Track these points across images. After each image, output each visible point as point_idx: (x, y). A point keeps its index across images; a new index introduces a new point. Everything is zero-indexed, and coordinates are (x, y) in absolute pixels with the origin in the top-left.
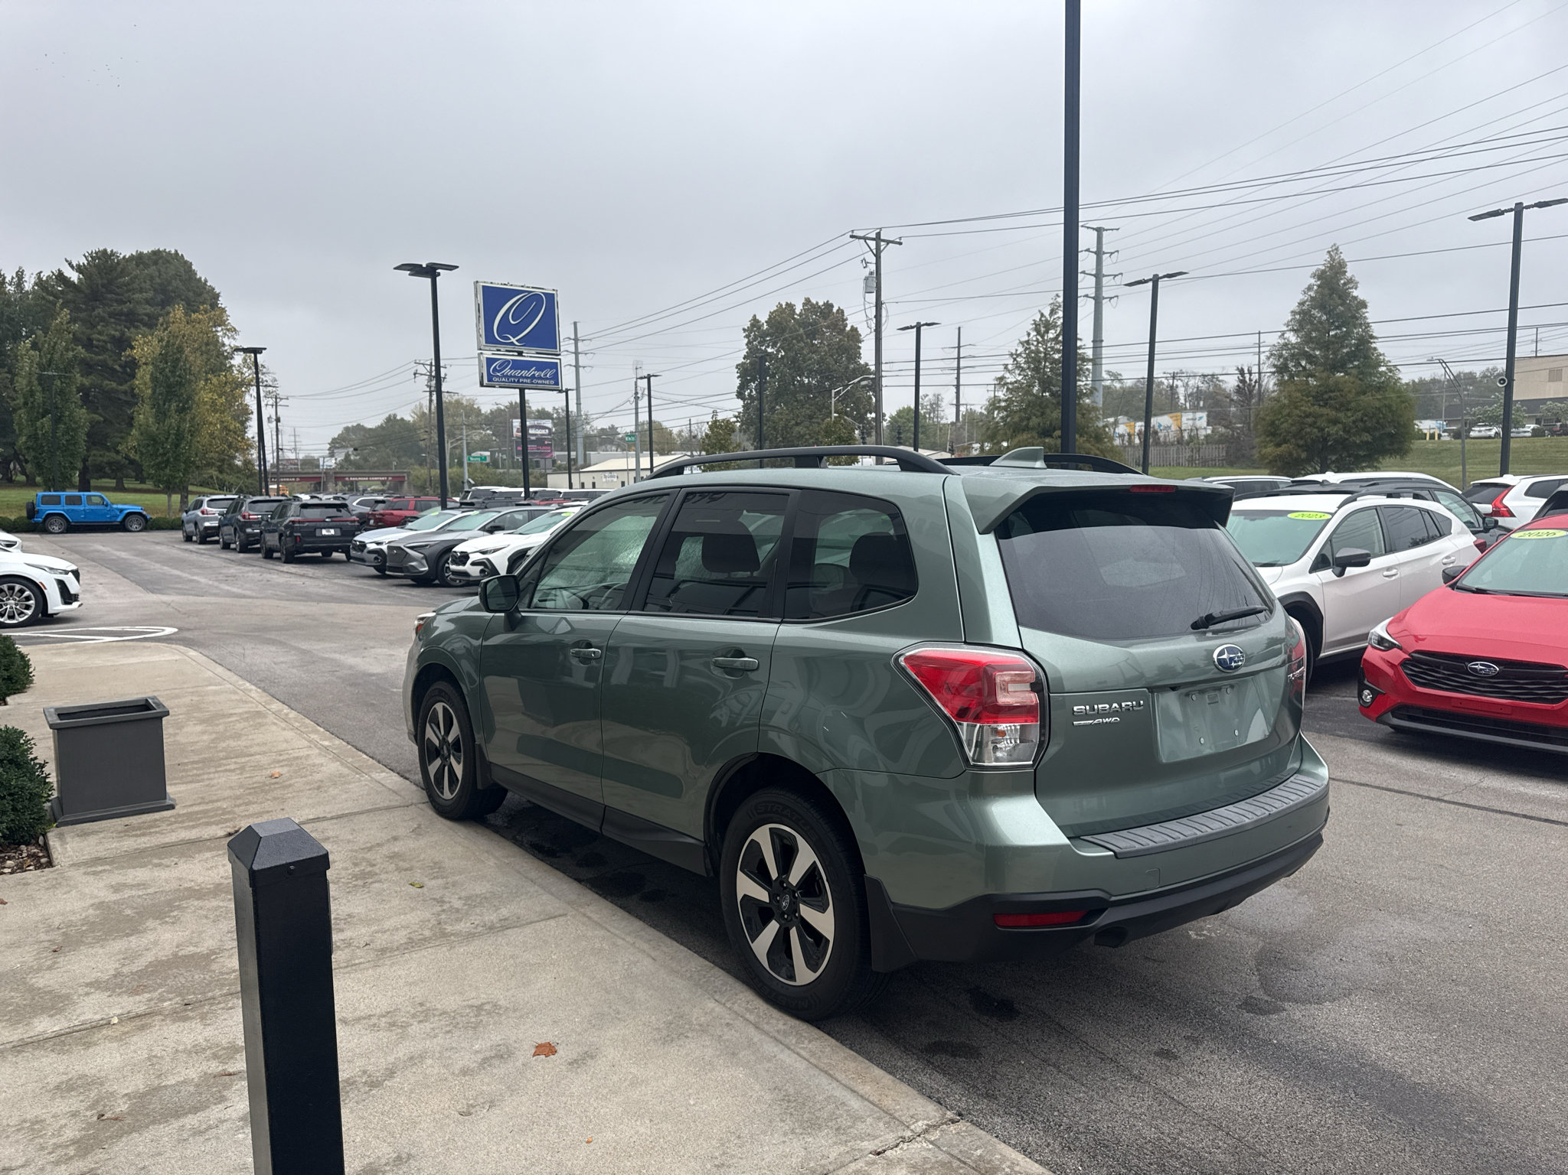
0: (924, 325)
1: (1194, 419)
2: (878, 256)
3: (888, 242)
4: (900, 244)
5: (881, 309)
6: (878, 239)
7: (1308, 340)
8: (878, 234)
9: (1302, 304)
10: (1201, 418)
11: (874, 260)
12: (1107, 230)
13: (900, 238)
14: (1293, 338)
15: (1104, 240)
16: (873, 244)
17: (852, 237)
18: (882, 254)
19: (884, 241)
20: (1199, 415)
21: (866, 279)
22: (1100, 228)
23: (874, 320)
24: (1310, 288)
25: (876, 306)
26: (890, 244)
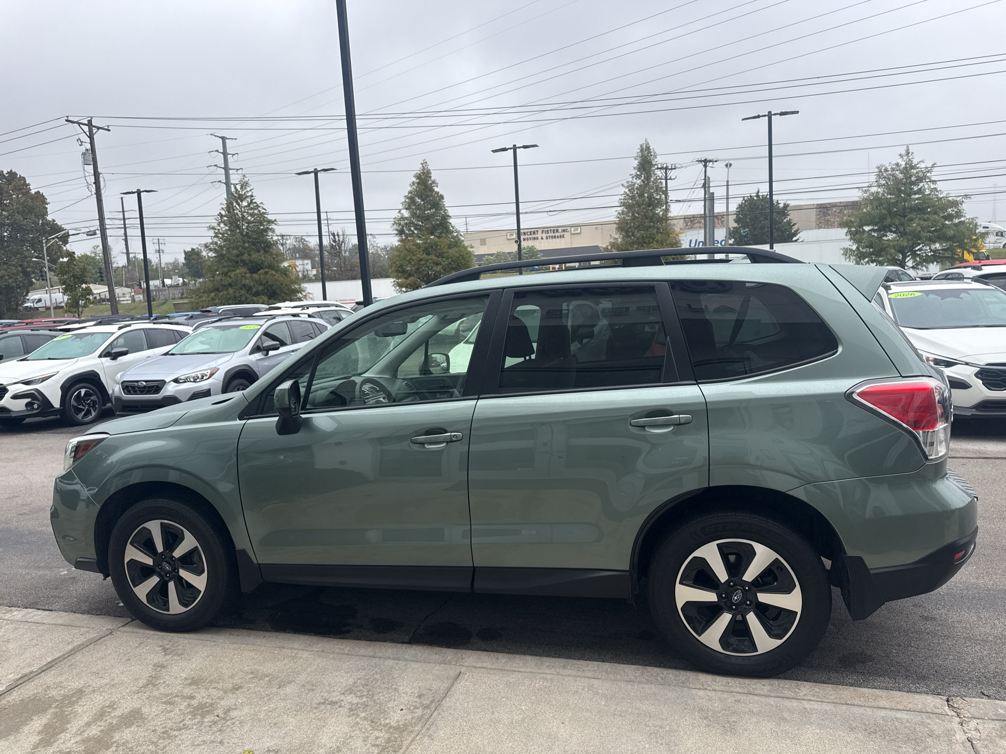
0: (143, 191)
1: (303, 265)
2: (91, 137)
3: (99, 128)
4: (109, 130)
5: (99, 178)
6: (90, 124)
7: (413, 215)
8: (90, 122)
9: (410, 192)
10: (307, 264)
11: (88, 140)
12: (228, 139)
13: (108, 126)
14: (406, 214)
15: (228, 146)
16: (86, 128)
17: (66, 120)
18: (95, 136)
19: (95, 127)
20: (306, 262)
21: (84, 154)
22: (224, 137)
23: (94, 185)
24: (413, 183)
25: (95, 175)
26: (100, 130)
